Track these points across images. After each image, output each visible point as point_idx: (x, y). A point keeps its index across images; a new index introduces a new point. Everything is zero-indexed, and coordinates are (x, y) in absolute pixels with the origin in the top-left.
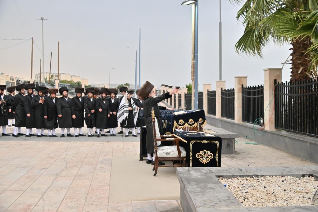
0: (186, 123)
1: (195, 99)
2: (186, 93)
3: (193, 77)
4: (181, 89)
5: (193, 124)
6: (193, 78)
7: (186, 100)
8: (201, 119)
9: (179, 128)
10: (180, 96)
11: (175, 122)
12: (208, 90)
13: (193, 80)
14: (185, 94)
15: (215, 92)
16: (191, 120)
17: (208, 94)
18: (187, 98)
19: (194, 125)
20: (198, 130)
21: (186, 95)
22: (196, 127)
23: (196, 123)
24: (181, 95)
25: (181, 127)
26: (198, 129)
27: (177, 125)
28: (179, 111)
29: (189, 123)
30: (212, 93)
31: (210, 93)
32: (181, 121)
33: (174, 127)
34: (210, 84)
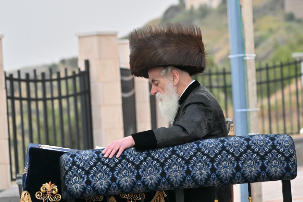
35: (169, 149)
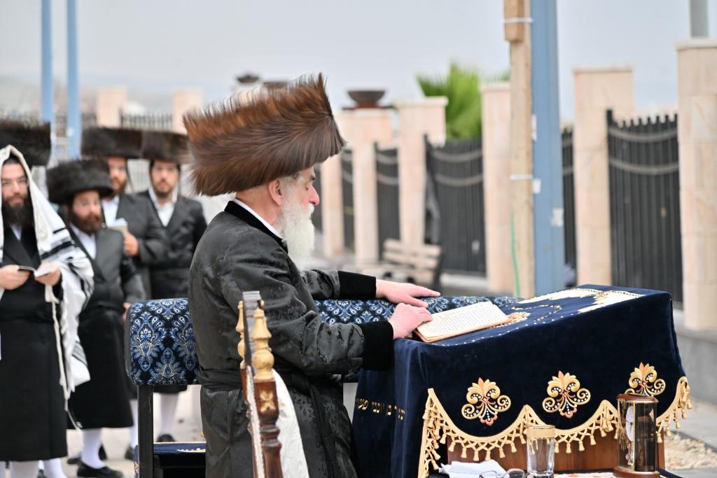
0: (527, 410)
1: (537, 186)
2: (439, 137)
3: (521, 14)
4: (391, 107)
5: (585, 413)
6: (521, 26)
7: (434, 189)
8: (643, 373)
9: (470, 451)
10: (387, 164)
11: (434, 407)
12: (609, 114)
13: (515, 42)
14: (429, 151)
15: (670, 125)
16: (562, 382)
17: (613, 145)
18: (441, 178)
19: (593, 420)
20: (625, 463)
21: (438, 156)
22: (609, 443)
23: (605, 405)
24: (393, 153)
25: (487, 440)
26: (632, 456)
27: (452, 426)
28: (452, 306)
29: (546, 406)
30: (643, 138)
31: (625, 136)
32: (483, 389)
33: (426, 444)
34: (620, 64)
35: (357, 303)
